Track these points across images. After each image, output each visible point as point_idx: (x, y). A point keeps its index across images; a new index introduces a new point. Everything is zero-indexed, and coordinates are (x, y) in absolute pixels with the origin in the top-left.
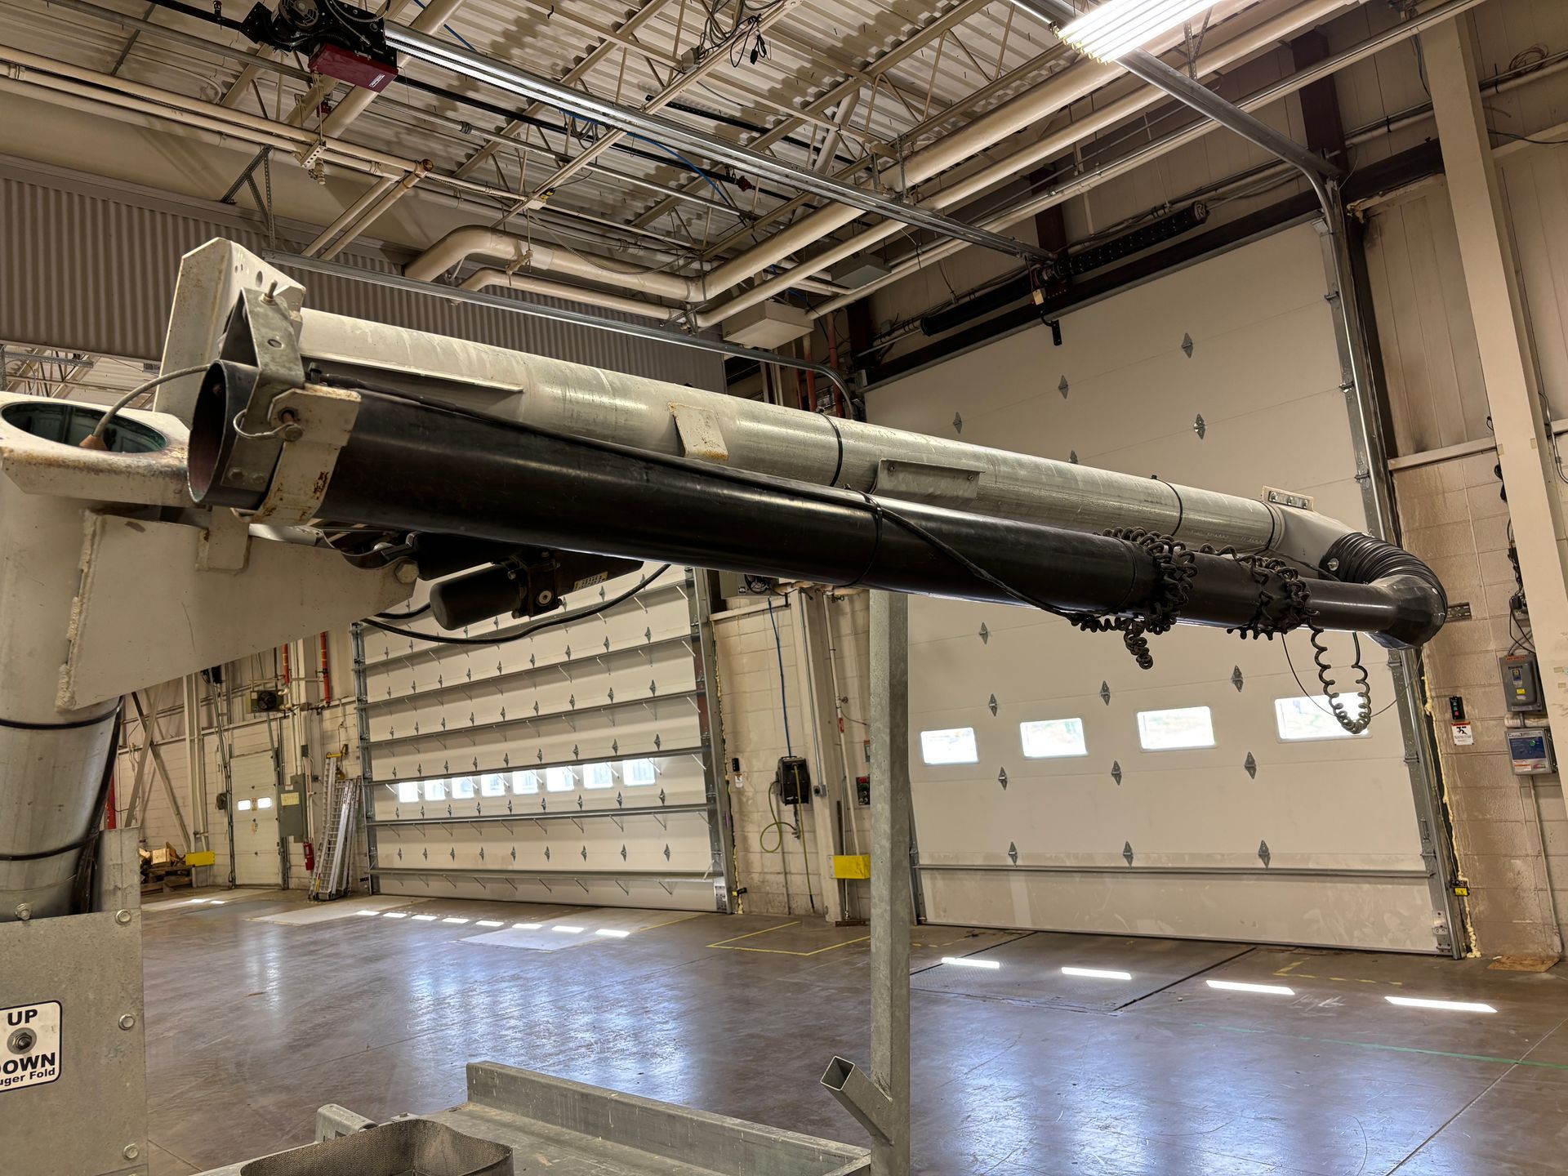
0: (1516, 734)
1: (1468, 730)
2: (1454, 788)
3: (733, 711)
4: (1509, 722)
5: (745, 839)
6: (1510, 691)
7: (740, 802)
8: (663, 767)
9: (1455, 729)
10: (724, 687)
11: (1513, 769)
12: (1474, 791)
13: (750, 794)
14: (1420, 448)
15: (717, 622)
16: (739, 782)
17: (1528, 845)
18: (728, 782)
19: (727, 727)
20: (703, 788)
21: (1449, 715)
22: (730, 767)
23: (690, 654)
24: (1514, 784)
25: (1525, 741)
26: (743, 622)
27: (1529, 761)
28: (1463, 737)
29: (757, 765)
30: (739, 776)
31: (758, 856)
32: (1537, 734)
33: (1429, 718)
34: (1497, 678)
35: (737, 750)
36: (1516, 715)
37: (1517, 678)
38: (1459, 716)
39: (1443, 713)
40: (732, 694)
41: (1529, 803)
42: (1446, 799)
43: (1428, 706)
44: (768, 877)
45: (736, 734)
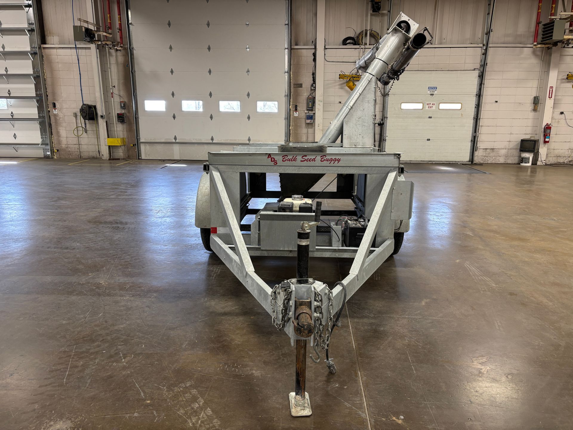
0: (308, 114)
1: (297, 113)
2: (292, 126)
3: (53, 84)
4: (306, 112)
5: (58, 133)
6: (308, 104)
7: (56, 119)
8: (12, 103)
9: (295, 112)
10: (48, 75)
11: (306, 121)
12: (297, 127)
13: (61, 117)
14: (296, 45)
15: (44, 48)
16: (55, 112)
17: (305, 138)
18: (49, 111)
19: (49, 90)
20: (37, 112)
21: (294, 109)
22: (51, 106)
23: (30, 59)
24: (304, 125)
25: (309, 116)
26: (59, 50)
27: (309, 120)
28: (296, 114)
29: (65, 106)
30: (55, 109)
31: (65, 138)
32: (312, 114)
33: (290, 109)
34: (305, 102)
35: (54, 99)
36: (307, 110)
37: (310, 102)
38: (296, 110)
39: (293, 108)
40: (53, 78)
41: (306, 129)
42: (291, 128)
43: (290, 106)
44: (69, 146)
45: (54, 94)
